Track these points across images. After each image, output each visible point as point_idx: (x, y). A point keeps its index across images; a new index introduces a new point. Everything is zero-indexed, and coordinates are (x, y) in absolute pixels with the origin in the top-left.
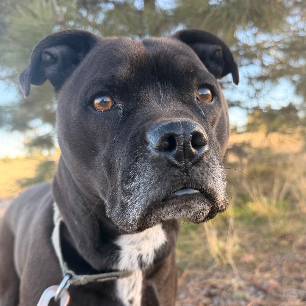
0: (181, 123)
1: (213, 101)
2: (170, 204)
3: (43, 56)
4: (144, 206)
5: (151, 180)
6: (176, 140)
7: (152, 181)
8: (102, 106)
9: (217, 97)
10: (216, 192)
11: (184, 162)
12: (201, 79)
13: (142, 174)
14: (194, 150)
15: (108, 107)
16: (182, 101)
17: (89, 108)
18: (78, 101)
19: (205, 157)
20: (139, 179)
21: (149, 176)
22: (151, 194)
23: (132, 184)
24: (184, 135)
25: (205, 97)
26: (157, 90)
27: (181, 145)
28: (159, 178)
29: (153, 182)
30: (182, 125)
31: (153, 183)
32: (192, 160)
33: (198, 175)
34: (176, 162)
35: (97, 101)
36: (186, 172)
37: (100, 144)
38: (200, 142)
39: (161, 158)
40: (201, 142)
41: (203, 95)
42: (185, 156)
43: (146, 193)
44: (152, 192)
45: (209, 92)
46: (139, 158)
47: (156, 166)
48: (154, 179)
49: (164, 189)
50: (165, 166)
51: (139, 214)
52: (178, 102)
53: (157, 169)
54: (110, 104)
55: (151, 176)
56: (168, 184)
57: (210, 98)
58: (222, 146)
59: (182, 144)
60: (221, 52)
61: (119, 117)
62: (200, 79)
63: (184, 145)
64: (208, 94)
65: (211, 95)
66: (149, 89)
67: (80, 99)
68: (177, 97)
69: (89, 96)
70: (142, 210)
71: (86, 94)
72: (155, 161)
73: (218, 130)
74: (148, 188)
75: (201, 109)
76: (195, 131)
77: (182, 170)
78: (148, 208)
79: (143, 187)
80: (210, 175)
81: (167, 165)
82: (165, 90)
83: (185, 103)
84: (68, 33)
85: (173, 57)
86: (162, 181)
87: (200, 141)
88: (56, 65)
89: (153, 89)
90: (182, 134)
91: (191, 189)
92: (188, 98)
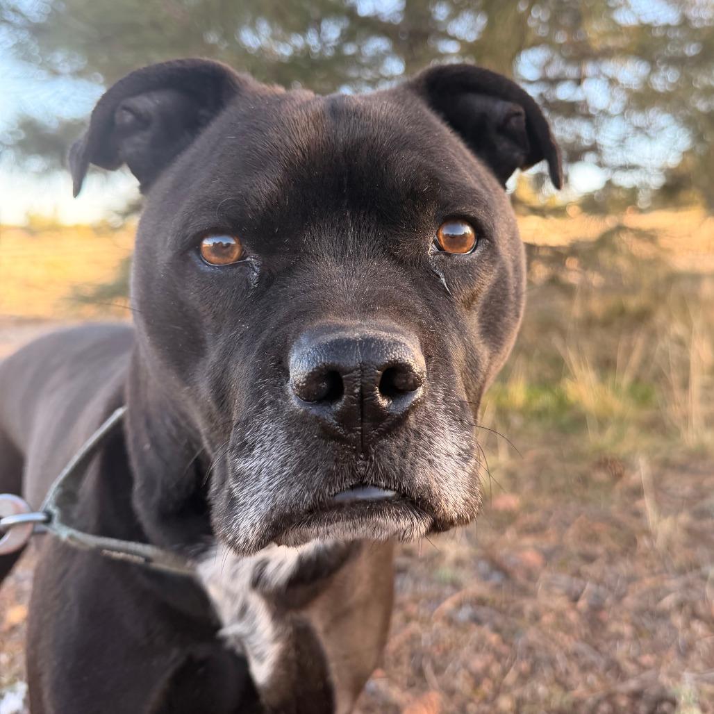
0: (360, 341)
1: (477, 251)
2: (325, 520)
3: (117, 116)
4: (266, 520)
5: (284, 464)
6: (344, 381)
7: (285, 468)
8: (216, 256)
9: (488, 240)
10: (436, 495)
11: (361, 431)
12: (448, 203)
13: (267, 445)
14: (384, 403)
15: (232, 258)
16: (395, 257)
17: (190, 255)
18: (169, 238)
19: (412, 418)
20: (260, 457)
21: (281, 455)
22: (281, 496)
23: (247, 462)
24: (362, 371)
25: (457, 241)
26: (342, 231)
27: (354, 394)
28: (300, 464)
29: (287, 470)
30: (361, 348)
31: (286, 474)
32: (381, 425)
33: (391, 459)
34: (341, 431)
35: (208, 243)
36: (362, 452)
37: (208, 334)
38: (403, 383)
39: (308, 419)
40: (407, 382)
41: (453, 237)
42: (362, 416)
43: (272, 492)
44: (283, 492)
45: (467, 230)
46: (266, 406)
47: (298, 435)
48: (289, 464)
49: (308, 490)
50: (316, 439)
51: (255, 533)
52: (385, 262)
53: (298, 442)
54: (237, 252)
55: (283, 456)
56: (318, 478)
57: (471, 242)
58: (498, 346)
59: (357, 390)
60: (523, 118)
61: (248, 286)
62: (444, 205)
63: (361, 394)
64: (465, 233)
65: (473, 237)
66: (324, 227)
67: (173, 235)
68: (384, 250)
69: (191, 231)
70: (261, 527)
71: (185, 225)
72: (296, 424)
73: (487, 311)
74: (276, 483)
75: (441, 275)
76: (390, 361)
77: (354, 447)
78: (273, 526)
79: (266, 478)
80: (423, 455)
81: (320, 437)
82: (359, 232)
83: (401, 262)
84: (179, 65)
85: (386, 156)
86: (307, 471)
87: (404, 381)
88: (148, 134)
89: (333, 226)
90: (357, 369)
91: (377, 489)
92: (410, 251)
